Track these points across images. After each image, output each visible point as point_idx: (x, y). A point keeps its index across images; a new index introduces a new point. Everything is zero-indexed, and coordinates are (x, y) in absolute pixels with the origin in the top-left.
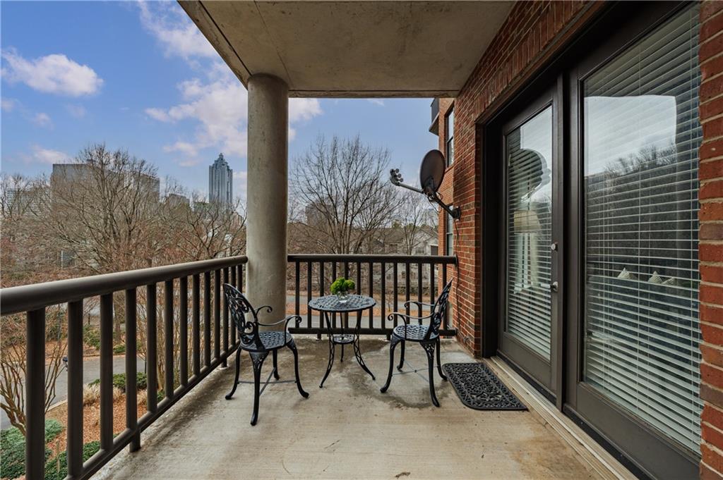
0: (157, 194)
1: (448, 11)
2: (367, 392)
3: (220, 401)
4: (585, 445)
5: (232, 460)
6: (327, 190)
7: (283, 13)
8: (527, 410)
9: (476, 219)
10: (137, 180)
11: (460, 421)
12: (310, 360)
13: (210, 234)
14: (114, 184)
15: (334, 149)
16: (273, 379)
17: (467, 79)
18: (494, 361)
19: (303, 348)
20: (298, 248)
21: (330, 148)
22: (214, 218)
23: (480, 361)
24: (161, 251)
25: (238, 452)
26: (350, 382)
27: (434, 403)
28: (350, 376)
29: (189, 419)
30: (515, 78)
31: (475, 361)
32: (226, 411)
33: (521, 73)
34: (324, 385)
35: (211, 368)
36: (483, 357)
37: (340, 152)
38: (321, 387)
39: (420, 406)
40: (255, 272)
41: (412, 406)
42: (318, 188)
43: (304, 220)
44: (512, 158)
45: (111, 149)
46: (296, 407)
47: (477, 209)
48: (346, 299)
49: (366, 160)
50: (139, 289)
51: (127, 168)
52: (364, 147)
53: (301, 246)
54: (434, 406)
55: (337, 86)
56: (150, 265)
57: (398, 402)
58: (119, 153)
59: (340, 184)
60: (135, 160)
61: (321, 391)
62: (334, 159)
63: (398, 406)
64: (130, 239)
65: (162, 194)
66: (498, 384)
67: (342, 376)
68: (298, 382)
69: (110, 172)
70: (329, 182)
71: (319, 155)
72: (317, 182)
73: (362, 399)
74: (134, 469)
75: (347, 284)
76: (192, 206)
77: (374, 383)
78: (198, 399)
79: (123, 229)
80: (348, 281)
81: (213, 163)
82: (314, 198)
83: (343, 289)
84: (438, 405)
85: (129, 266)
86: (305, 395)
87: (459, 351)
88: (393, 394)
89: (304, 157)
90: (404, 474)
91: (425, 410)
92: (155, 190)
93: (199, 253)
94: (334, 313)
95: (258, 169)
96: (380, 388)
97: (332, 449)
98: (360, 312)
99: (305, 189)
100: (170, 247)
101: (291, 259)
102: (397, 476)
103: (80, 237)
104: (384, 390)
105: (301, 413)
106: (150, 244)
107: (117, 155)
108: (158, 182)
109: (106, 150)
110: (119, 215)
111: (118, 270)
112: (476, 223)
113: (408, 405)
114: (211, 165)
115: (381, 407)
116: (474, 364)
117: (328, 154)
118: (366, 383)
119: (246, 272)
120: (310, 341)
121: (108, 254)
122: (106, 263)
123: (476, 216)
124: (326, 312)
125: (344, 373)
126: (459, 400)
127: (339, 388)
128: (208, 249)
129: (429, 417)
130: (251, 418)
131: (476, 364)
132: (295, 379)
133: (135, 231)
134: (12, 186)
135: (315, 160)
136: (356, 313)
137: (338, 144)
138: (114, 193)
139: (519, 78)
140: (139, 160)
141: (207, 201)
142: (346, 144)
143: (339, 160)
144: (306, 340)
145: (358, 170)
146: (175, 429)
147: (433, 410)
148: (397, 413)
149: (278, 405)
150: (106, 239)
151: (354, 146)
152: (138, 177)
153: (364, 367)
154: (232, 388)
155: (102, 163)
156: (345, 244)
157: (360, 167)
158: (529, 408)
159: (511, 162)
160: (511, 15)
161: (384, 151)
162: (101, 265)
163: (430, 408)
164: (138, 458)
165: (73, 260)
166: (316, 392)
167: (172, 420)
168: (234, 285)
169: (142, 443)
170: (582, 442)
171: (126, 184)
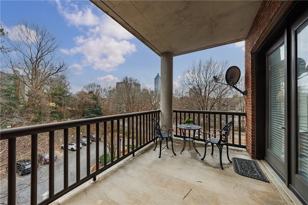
0: (140, 89)
1: (228, 15)
2: (196, 158)
3: (152, 150)
4: (294, 202)
5: (153, 164)
6: (197, 82)
7: (168, 35)
8: (269, 182)
9: (252, 96)
10: (135, 85)
11: (231, 176)
12: (179, 146)
13: (155, 102)
14: (129, 88)
15: (200, 65)
16: (166, 147)
17: (248, 33)
18: (262, 162)
19: (178, 142)
20: (185, 107)
21: (198, 65)
22: (156, 96)
23: (254, 160)
24: (141, 108)
25: (155, 162)
26: (191, 154)
27: (221, 168)
28: (191, 153)
29: (145, 153)
30: (262, 34)
31: (251, 160)
32: (153, 153)
33: (263, 32)
34: (182, 153)
35: (150, 142)
36: (256, 159)
37: (202, 66)
38: (181, 154)
39: (215, 167)
40: (163, 115)
41: (212, 167)
42: (193, 82)
43: (188, 95)
44: (271, 66)
45: (129, 77)
46: (172, 157)
47: (252, 91)
48: (190, 126)
49: (215, 67)
50: (134, 117)
51: (132, 82)
52: (214, 62)
53: (186, 107)
54: (221, 169)
55: (189, 49)
56: (138, 112)
57: (207, 164)
58: (130, 78)
59: (203, 80)
60: (134, 79)
61: (181, 155)
62: (200, 69)
63: (206, 165)
64: (133, 104)
65: (141, 89)
66: (258, 170)
67: (189, 152)
68: (173, 149)
69: (129, 83)
70: (198, 79)
71: (193, 68)
72: (192, 80)
73: (193, 160)
74: (133, 159)
75: (190, 121)
76: (149, 92)
77: (200, 157)
78: (147, 149)
79: (132, 101)
80: (190, 120)
81: (156, 76)
82: (191, 87)
83: (189, 122)
84: (223, 169)
85: (133, 112)
86: (175, 154)
87: (245, 155)
88: (206, 162)
89: (187, 70)
90: (200, 182)
91: (217, 169)
92: (139, 88)
93: (151, 108)
94: (185, 130)
95: (164, 83)
96: (201, 158)
97: (180, 169)
98: (195, 131)
99: (187, 83)
100: (143, 106)
101: (174, 111)
102: (198, 182)
103: (122, 103)
104: (202, 159)
105: (173, 159)
106: (138, 105)
107: (130, 79)
108: (140, 85)
109: (128, 78)
110: (131, 97)
111: (130, 113)
112: (252, 97)
113: (210, 166)
114: (155, 77)
115: (200, 164)
116: (249, 161)
117: (197, 67)
118: (197, 156)
119: (160, 116)
120: (181, 140)
121: (128, 108)
122: (128, 111)
123: (252, 94)
124: (182, 129)
125: (190, 151)
126: (234, 170)
127: (186, 155)
128: (154, 107)
129: (217, 171)
130: (159, 156)
131: (251, 161)
132: (172, 148)
133: (134, 101)
134: (109, 90)
135: (191, 71)
136: (193, 130)
137: (202, 62)
138: (130, 90)
139: (264, 34)
140: (135, 79)
141: (154, 90)
142: (205, 61)
143: (202, 69)
144: (180, 140)
145: (211, 73)
146: (142, 154)
147: (220, 170)
148: (205, 167)
149: (167, 155)
150: (128, 104)
151: (209, 62)
152: (135, 84)
153: (196, 151)
154: (155, 148)
155: (127, 81)
156: (205, 105)
157: (213, 70)
158: (270, 182)
159: (271, 68)
160: (261, 5)
161: (225, 61)
162: (127, 111)
163: (219, 169)
164: (134, 157)
165: (121, 110)
166: (179, 155)
167: (141, 152)
168: (155, 118)
169: (135, 155)
170: (293, 201)
171: (132, 87)
